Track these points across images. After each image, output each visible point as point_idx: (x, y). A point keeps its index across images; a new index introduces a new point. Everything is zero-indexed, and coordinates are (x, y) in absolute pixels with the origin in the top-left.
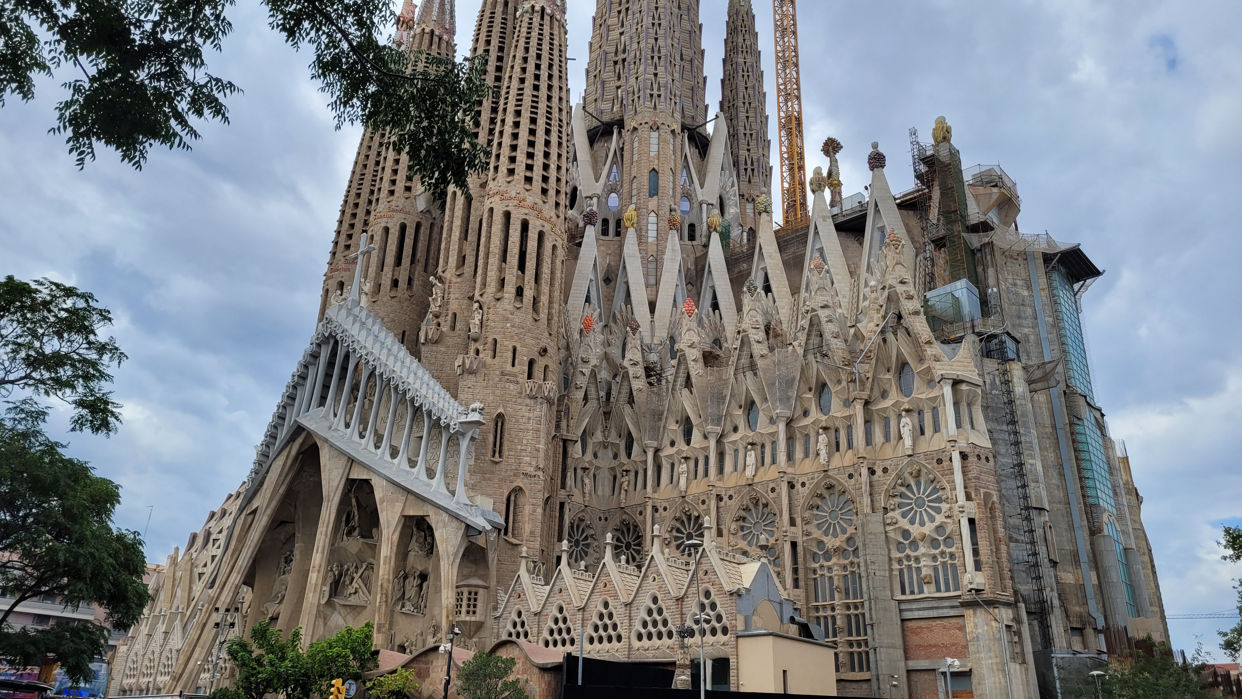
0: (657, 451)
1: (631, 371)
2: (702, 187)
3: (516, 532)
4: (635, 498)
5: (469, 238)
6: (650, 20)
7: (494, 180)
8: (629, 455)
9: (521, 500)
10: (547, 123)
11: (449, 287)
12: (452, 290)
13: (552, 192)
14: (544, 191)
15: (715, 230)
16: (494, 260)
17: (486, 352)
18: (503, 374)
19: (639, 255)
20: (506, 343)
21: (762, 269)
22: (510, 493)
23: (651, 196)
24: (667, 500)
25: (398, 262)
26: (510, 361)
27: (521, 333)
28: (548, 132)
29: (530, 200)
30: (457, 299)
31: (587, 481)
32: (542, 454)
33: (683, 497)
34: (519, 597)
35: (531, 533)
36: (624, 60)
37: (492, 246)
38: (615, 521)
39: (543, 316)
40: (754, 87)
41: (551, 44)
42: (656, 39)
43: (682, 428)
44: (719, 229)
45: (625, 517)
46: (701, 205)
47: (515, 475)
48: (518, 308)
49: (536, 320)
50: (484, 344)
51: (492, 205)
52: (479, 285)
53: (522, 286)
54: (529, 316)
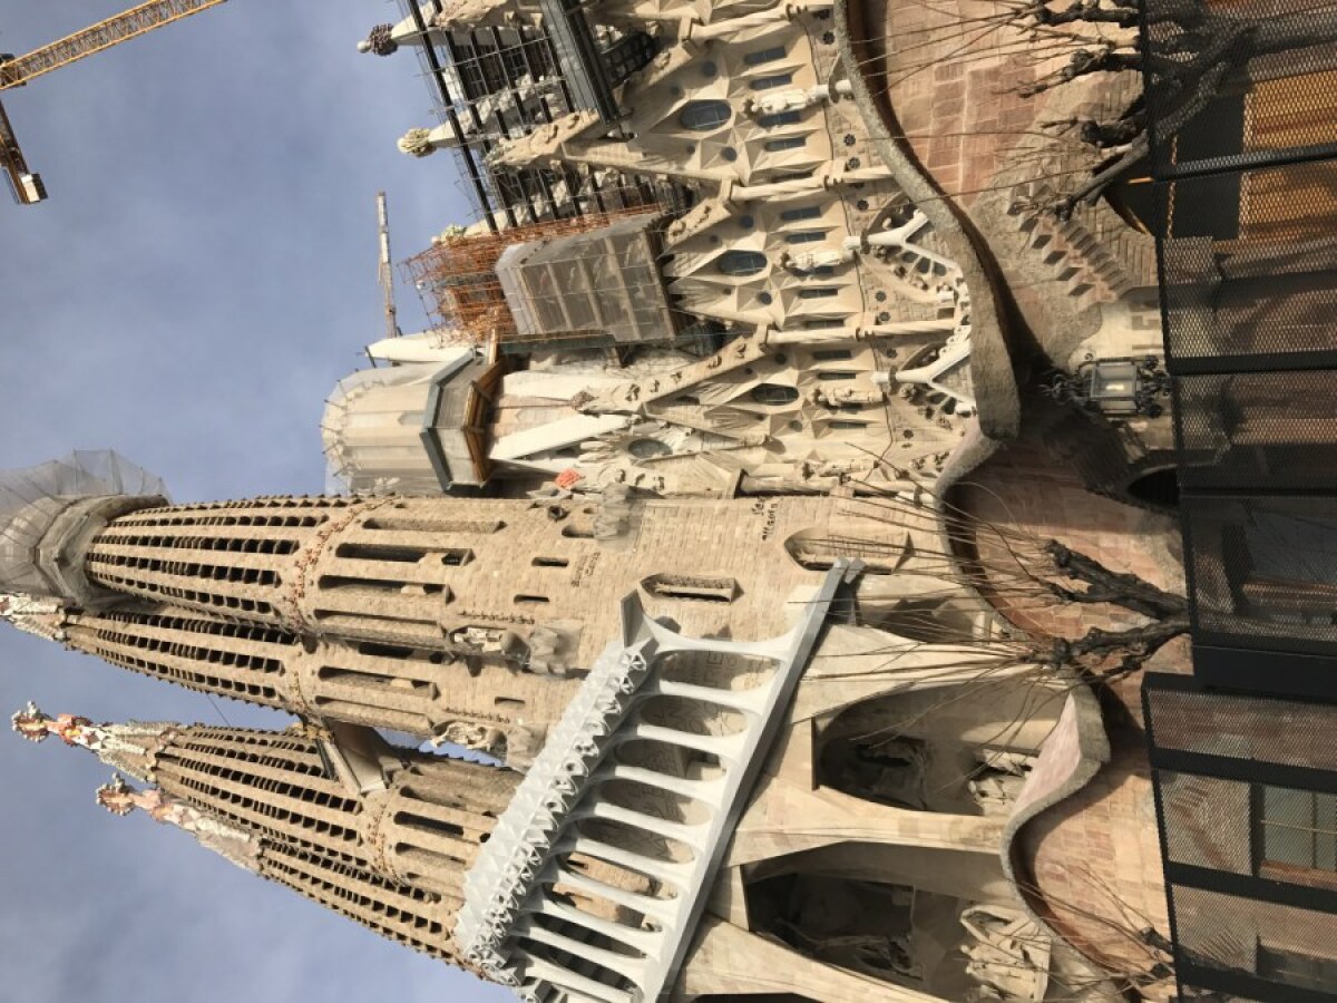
0: (774, 327)
1: (646, 395)
4: (865, 369)
5: (384, 672)
11: (456, 712)
12: (459, 707)
13: (316, 512)
17: (535, 615)
18: (575, 583)
20: (525, 578)
22: (801, 563)
25: (454, 831)
26: (556, 570)
27: (514, 551)
29: (312, 544)
30: (473, 697)
39: (500, 517)
43: (735, 279)
47: (766, 555)
48: (472, 557)
49: (502, 525)
50: (523, 621)
51: (312, 613)
52: (433, 639)
53: (443, 555)
54: (490, 538)
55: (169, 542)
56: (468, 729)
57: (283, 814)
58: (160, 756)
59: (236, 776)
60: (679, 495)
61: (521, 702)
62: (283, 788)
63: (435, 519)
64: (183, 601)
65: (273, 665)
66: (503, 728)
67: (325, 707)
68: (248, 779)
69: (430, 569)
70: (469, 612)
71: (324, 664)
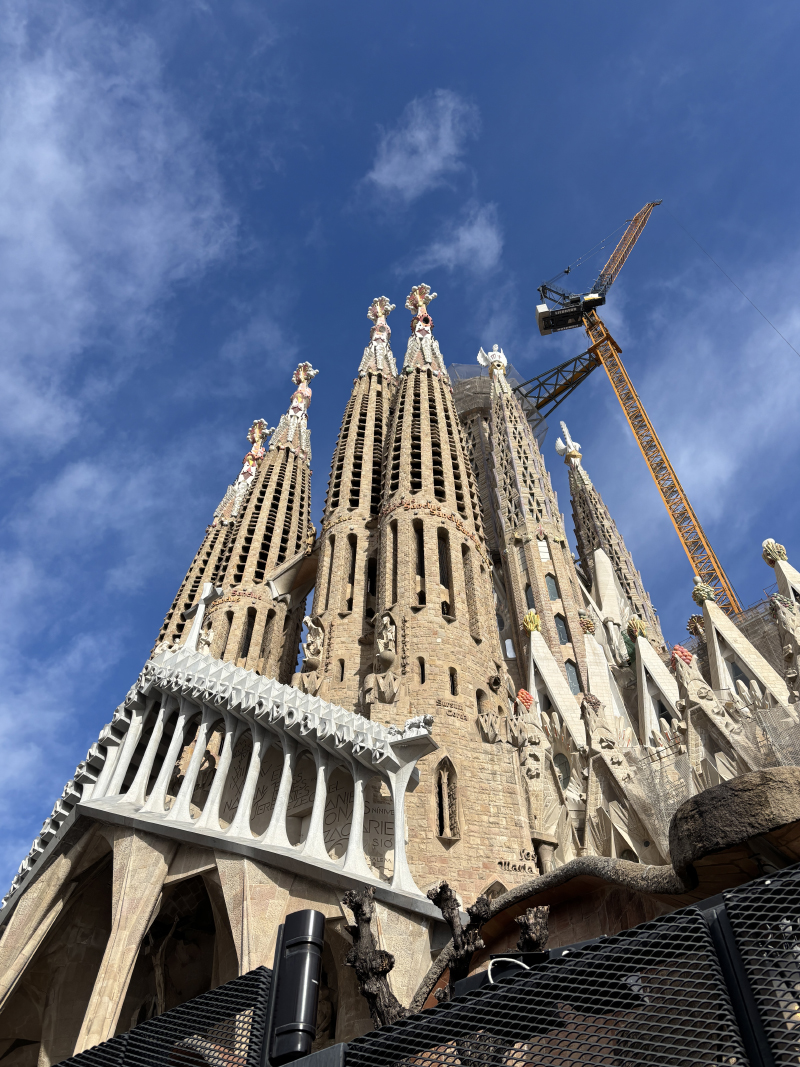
1: (607, 755)
2: (601, 609)
5: (356, 577)
11: (331, 630)
12: (335, 633)
13: (469, 511)
15: (642, 634)
16: (406, 569)
17: (410, 675)
18: (439, 703)
19: (554, 658)
20: (440, 662)
23: (553, 599)
25: (245, 651)
26: (448, 685)
27: (459, 652)
29: (445, 511)
30: (343, 642)
32: (527, 832)
37: (400, 555)
39: (485, 640)
42: (526, 468)
46: (605, 625)
47: (485, 866)
48: (449, 621)
49: (478, 641)
50: (404, 666)
51: (394, 518)
52: (384, 603)
53: (448, 602)
54: (467, 634)
55: (434, 421)
56: (319, 641)
57: (251, 532)
58: (288, 450)
59: (276, 499)
60: (527, 792)
61: (342, 679)
62: (270, 529)
63: (476, 592)
64: (394, 437)
65: (354, 503)
66: (322, 667)
67: (328, 542)
68: (275, 506)
69: (437, 594)
70: (407, 625)
71: (359, 536)
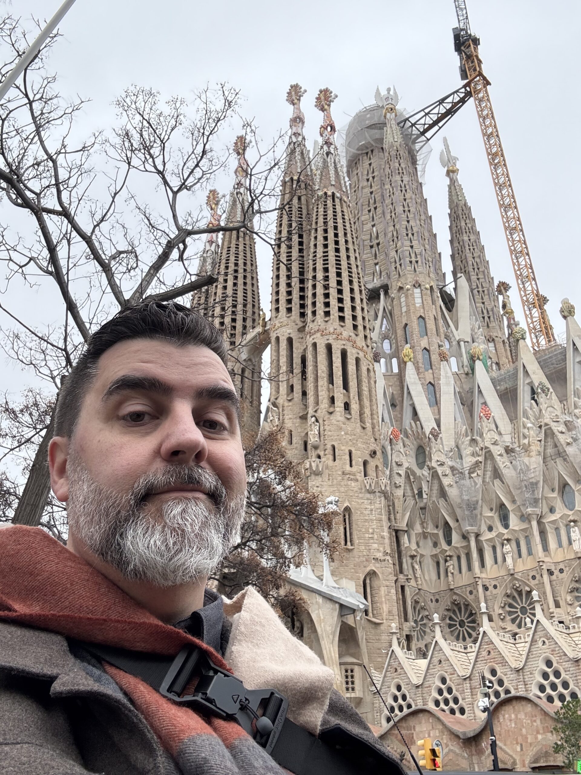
0: (477, 535)
1: (440, 470)
2: (457, 329)
3: (375, 612)
4: (464, 579)
5: (295, 369)
6: (401, 208)
7: (313, 321)
8: (449, 543)
9: (376, 583)
10: (350, 276)
11: (283, 410)
12: (285, 412)
13: (360, 328)
14: (355, 327)
15: (479, 359)
16: (323, 382)
17: (328, 456)
18: (343, 473)
19: (420, 382)
20: (343, 448)
21: (528, 384)
22: (365, 577)
23: (422, 336)
24: (496, 579)
26: (348, 461)
27: (354, 439)
28: (351, 282)
29: (345, 334)
30: (290, 419)
31: (417, 567)
32: (387, 541)
33: (512, 575)
34: (396, 670)
35: (390, 612)
36: (378, 244)
37: (319, 372)
38: (446, 602)
39: (368, 425)
40: (479, 257)
41: (343, 219)
42: (408, 222)
43: (497, 514)
44: (481, 357)
45: (455, 597)
46: (459, 342)
47: (367, 561)
48: (348, 419)
49: (364, 428)
50: (325, 450)
51: (315, 341)
52: (312, 404)
53: (348, 401)
54: (358, 425)
56: (277, 417)
61: (291, 444)
62: (235, 306)
65: (289, 310)
67: (275, 341)
68: (235, 285)
70: (325, 423)
71: (294, 338)
